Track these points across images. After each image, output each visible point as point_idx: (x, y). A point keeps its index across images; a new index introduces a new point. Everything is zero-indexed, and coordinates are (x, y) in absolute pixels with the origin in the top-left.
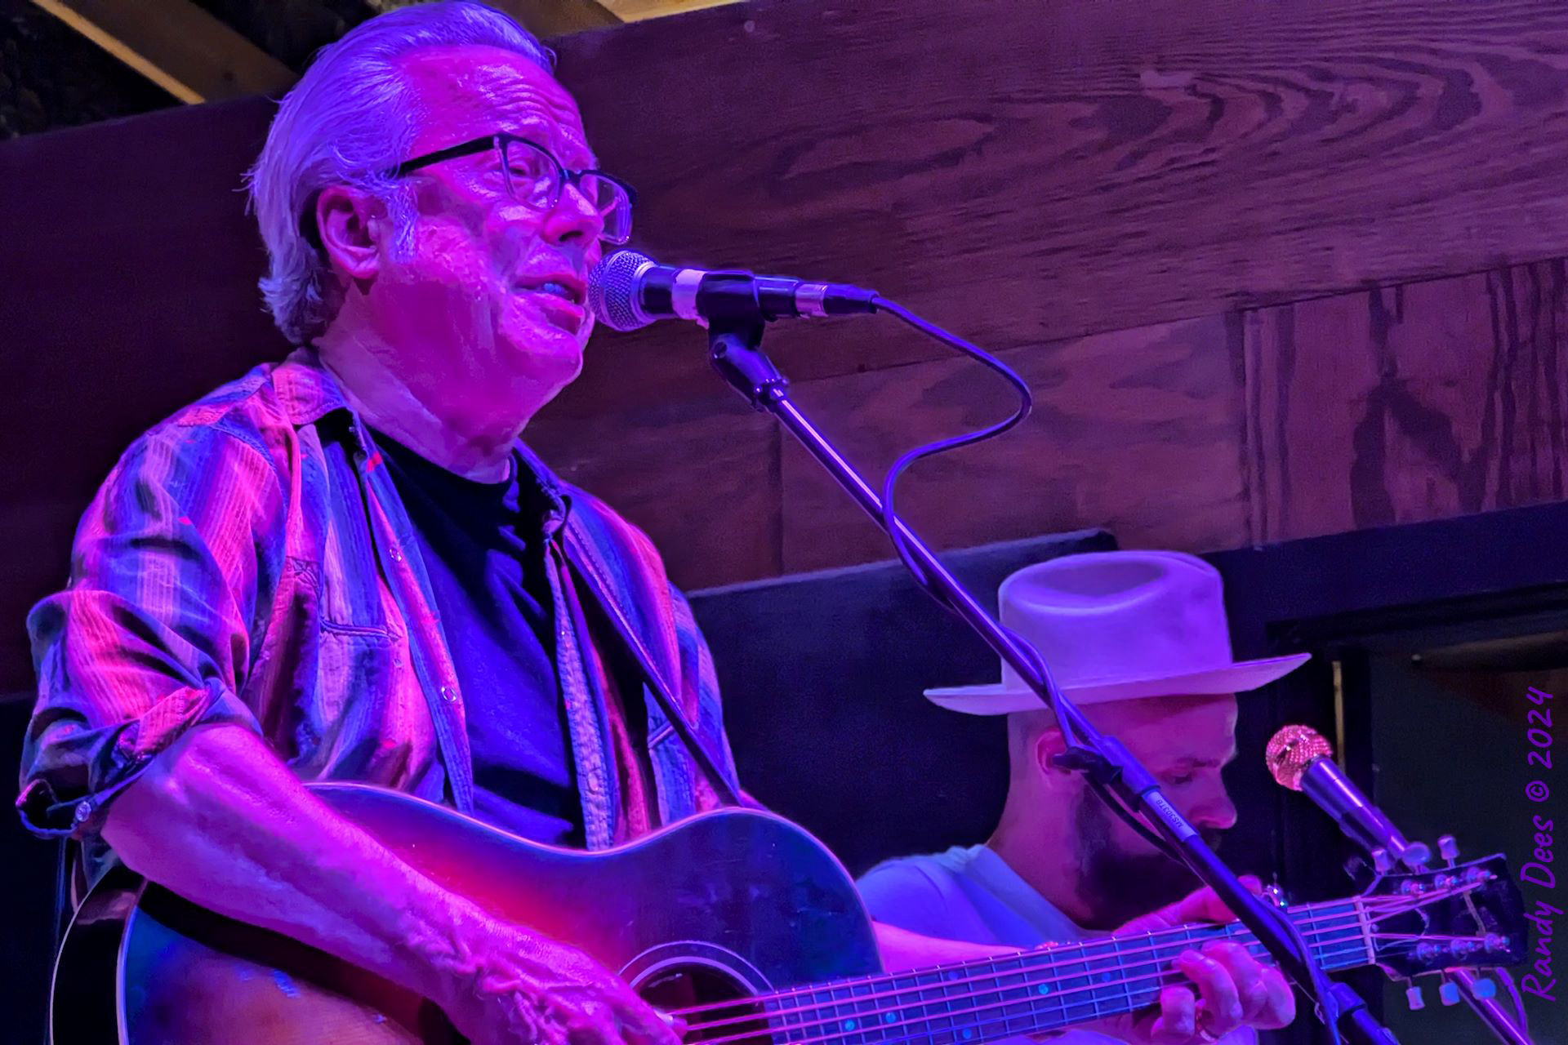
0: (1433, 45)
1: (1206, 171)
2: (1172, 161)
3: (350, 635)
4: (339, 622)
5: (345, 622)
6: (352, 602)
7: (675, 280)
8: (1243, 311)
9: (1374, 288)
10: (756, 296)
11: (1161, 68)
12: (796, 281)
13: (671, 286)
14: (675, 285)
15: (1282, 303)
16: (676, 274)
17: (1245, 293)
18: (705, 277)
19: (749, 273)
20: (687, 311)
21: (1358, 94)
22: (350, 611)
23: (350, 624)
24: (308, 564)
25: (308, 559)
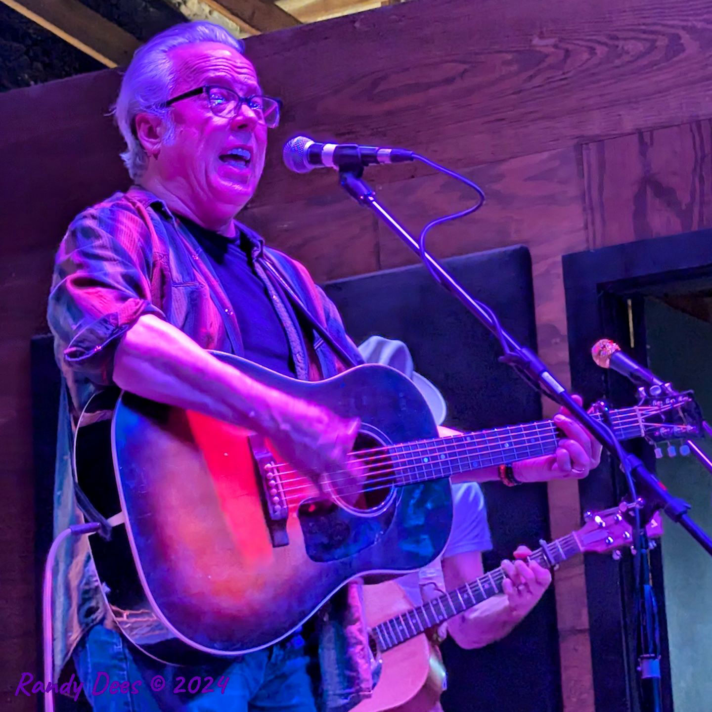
0: (663, 22)
1: (563, 82)
2: (549, 78)
3: (183, 286)
4: (177, 282)
5: (180, 282)
6: (182, 274)
7: (323, 149)
8: (582, 144)
9: (640, 133)
10: (359, 155)
11: (541, 36)
12: (377, 148)
13: (321, 152)
14: (323, 152)
15: (599, 140)
16: (323, 147)
17: (582, 136)
18: (336, 147)
19: (356, 145)
20: (329, 163)
21: (630, 46)
22: (181, 277)
23: (182, 282)
24: (164, 255)
25: (164, 253)
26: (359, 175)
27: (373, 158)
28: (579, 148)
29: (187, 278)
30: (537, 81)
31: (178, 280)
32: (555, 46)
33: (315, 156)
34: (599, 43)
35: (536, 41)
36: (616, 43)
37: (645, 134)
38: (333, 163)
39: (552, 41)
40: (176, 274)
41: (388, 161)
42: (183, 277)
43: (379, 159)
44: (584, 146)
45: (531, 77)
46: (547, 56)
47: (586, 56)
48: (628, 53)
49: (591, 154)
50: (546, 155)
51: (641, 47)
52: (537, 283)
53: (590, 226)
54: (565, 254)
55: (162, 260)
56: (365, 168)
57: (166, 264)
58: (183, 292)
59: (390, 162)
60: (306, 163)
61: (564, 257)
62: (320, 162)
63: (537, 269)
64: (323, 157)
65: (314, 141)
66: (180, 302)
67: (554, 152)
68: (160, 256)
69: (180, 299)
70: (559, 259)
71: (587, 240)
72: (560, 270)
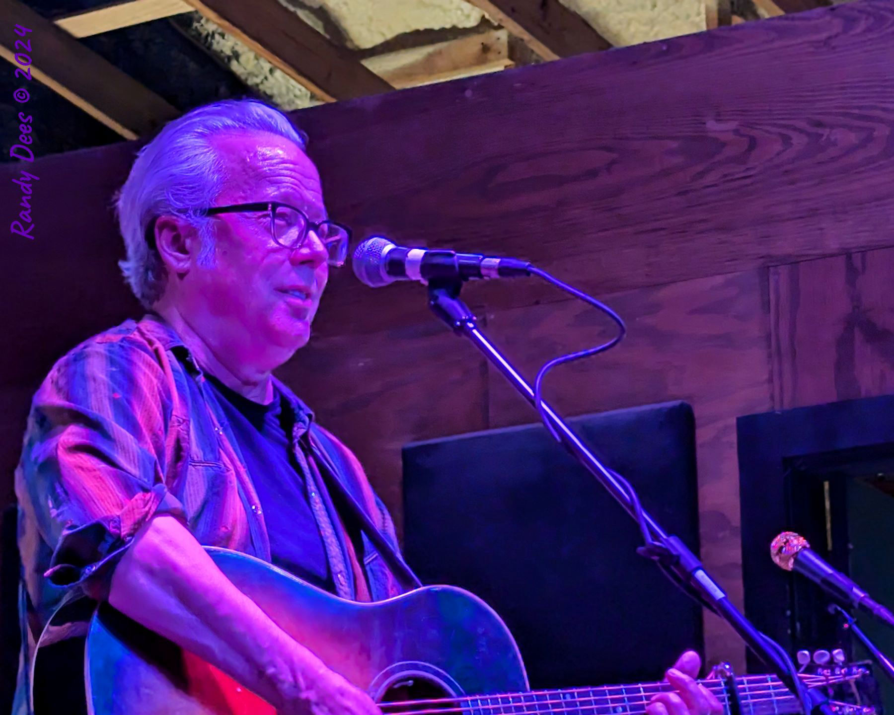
0: (884, 105)
1: (748, 181)
2: (725, 176)
3: (203, 466)
4: (196, 459)
5: (199, 459)
6: (203, 450)
7: (407, 256)
8: (768, 267)
9: (848, 254)
10: (457, 266)
11: (718, 119)
12: (481, 257)
13: (405, 260)
14: (407, 259)
15: (793, 262)
16: (408, 252)
17: (769, 256)
18: (425, 254)
19: (453, 252)
20: (414, 275)
21: (838, 135)
22: (202, 454)
23: (203, 460)
24: (184, 421)
25: (184, 418)
26: (454, 294)
27: (476, 270)
28: (764, 272)
29: (210, 456)
30: (710, 178)
31: (198, 457)
32: (736, 132)
33: (396, 265)
34: (795, 129)
35: (712, 125)
36: (820, 131)
37: (853, 256)
38: (420, 275)
39: (733, 125)
40: (195, 449)
41: (494, 275)
42: (204, 454)
43: (484, 272)
44: (772, 269)
45: (702, 174)
46: (724, 145)
47: (778, 147)
48: (834, 144)
49: (781, 279)
50: (719, 280)
51: (853, 138)
52: (701, 454)
53: (776, 378)
54: (739, 416)
55: (181, 427)
56: (464, 283)
57: (185, 432)
58: (203, 474)
59: (498, 277)
60: (383, 273)
61: (738, 419)
62: (403, 273)
63: (703, 435)
64: (407, 266)
65: (396, 244)
66: (197, 487)
67: (730, 276)
68: (179, 422)
69: (197, 483)
70: (733, 421)
71: (772, 398)
72: (733, 438)
